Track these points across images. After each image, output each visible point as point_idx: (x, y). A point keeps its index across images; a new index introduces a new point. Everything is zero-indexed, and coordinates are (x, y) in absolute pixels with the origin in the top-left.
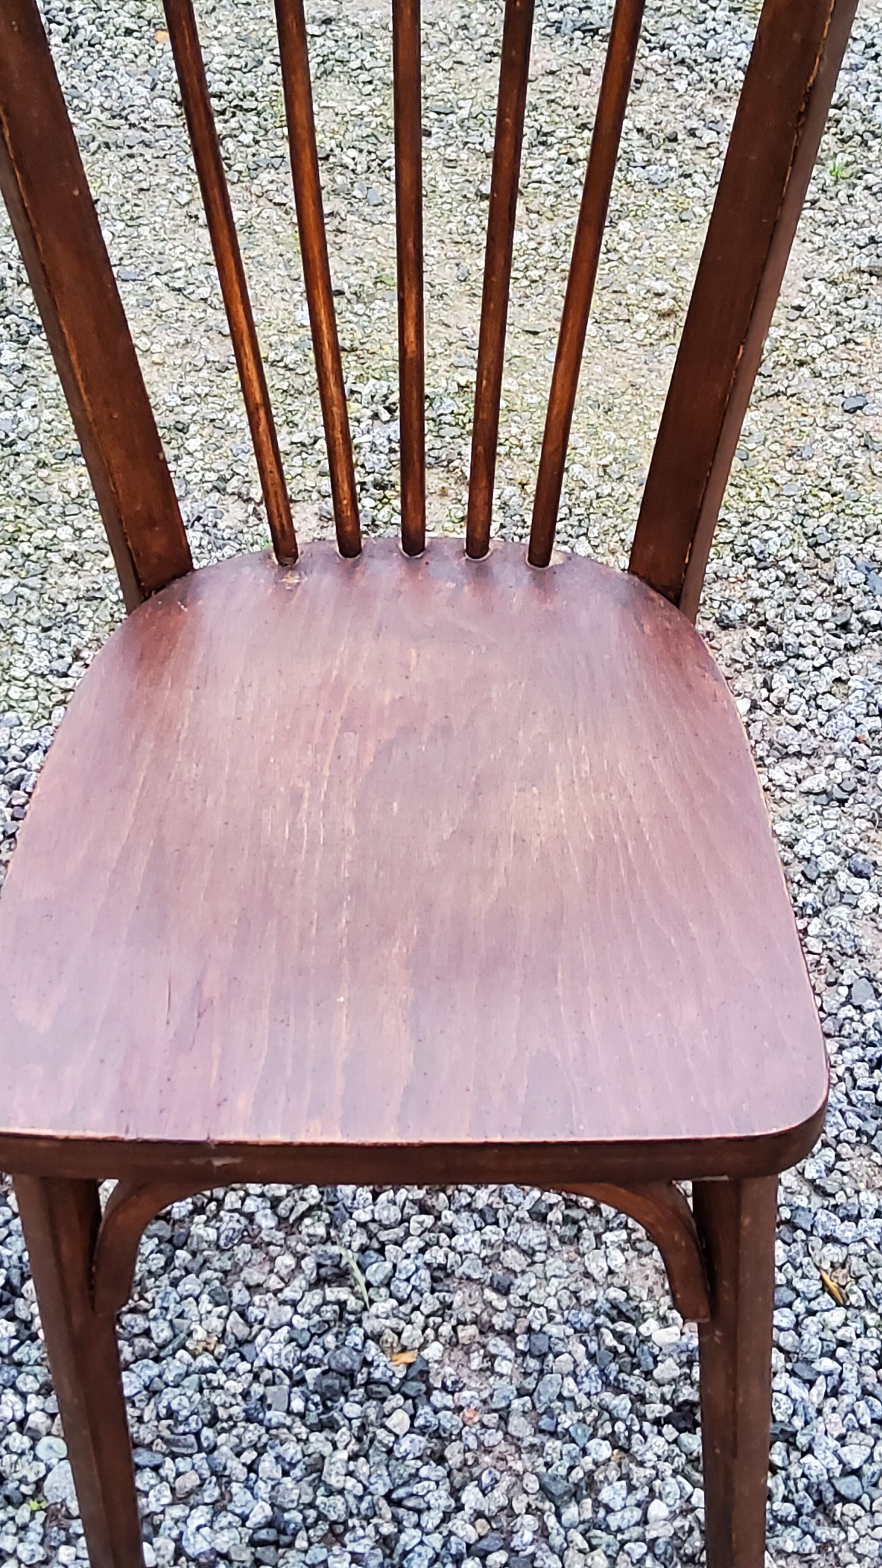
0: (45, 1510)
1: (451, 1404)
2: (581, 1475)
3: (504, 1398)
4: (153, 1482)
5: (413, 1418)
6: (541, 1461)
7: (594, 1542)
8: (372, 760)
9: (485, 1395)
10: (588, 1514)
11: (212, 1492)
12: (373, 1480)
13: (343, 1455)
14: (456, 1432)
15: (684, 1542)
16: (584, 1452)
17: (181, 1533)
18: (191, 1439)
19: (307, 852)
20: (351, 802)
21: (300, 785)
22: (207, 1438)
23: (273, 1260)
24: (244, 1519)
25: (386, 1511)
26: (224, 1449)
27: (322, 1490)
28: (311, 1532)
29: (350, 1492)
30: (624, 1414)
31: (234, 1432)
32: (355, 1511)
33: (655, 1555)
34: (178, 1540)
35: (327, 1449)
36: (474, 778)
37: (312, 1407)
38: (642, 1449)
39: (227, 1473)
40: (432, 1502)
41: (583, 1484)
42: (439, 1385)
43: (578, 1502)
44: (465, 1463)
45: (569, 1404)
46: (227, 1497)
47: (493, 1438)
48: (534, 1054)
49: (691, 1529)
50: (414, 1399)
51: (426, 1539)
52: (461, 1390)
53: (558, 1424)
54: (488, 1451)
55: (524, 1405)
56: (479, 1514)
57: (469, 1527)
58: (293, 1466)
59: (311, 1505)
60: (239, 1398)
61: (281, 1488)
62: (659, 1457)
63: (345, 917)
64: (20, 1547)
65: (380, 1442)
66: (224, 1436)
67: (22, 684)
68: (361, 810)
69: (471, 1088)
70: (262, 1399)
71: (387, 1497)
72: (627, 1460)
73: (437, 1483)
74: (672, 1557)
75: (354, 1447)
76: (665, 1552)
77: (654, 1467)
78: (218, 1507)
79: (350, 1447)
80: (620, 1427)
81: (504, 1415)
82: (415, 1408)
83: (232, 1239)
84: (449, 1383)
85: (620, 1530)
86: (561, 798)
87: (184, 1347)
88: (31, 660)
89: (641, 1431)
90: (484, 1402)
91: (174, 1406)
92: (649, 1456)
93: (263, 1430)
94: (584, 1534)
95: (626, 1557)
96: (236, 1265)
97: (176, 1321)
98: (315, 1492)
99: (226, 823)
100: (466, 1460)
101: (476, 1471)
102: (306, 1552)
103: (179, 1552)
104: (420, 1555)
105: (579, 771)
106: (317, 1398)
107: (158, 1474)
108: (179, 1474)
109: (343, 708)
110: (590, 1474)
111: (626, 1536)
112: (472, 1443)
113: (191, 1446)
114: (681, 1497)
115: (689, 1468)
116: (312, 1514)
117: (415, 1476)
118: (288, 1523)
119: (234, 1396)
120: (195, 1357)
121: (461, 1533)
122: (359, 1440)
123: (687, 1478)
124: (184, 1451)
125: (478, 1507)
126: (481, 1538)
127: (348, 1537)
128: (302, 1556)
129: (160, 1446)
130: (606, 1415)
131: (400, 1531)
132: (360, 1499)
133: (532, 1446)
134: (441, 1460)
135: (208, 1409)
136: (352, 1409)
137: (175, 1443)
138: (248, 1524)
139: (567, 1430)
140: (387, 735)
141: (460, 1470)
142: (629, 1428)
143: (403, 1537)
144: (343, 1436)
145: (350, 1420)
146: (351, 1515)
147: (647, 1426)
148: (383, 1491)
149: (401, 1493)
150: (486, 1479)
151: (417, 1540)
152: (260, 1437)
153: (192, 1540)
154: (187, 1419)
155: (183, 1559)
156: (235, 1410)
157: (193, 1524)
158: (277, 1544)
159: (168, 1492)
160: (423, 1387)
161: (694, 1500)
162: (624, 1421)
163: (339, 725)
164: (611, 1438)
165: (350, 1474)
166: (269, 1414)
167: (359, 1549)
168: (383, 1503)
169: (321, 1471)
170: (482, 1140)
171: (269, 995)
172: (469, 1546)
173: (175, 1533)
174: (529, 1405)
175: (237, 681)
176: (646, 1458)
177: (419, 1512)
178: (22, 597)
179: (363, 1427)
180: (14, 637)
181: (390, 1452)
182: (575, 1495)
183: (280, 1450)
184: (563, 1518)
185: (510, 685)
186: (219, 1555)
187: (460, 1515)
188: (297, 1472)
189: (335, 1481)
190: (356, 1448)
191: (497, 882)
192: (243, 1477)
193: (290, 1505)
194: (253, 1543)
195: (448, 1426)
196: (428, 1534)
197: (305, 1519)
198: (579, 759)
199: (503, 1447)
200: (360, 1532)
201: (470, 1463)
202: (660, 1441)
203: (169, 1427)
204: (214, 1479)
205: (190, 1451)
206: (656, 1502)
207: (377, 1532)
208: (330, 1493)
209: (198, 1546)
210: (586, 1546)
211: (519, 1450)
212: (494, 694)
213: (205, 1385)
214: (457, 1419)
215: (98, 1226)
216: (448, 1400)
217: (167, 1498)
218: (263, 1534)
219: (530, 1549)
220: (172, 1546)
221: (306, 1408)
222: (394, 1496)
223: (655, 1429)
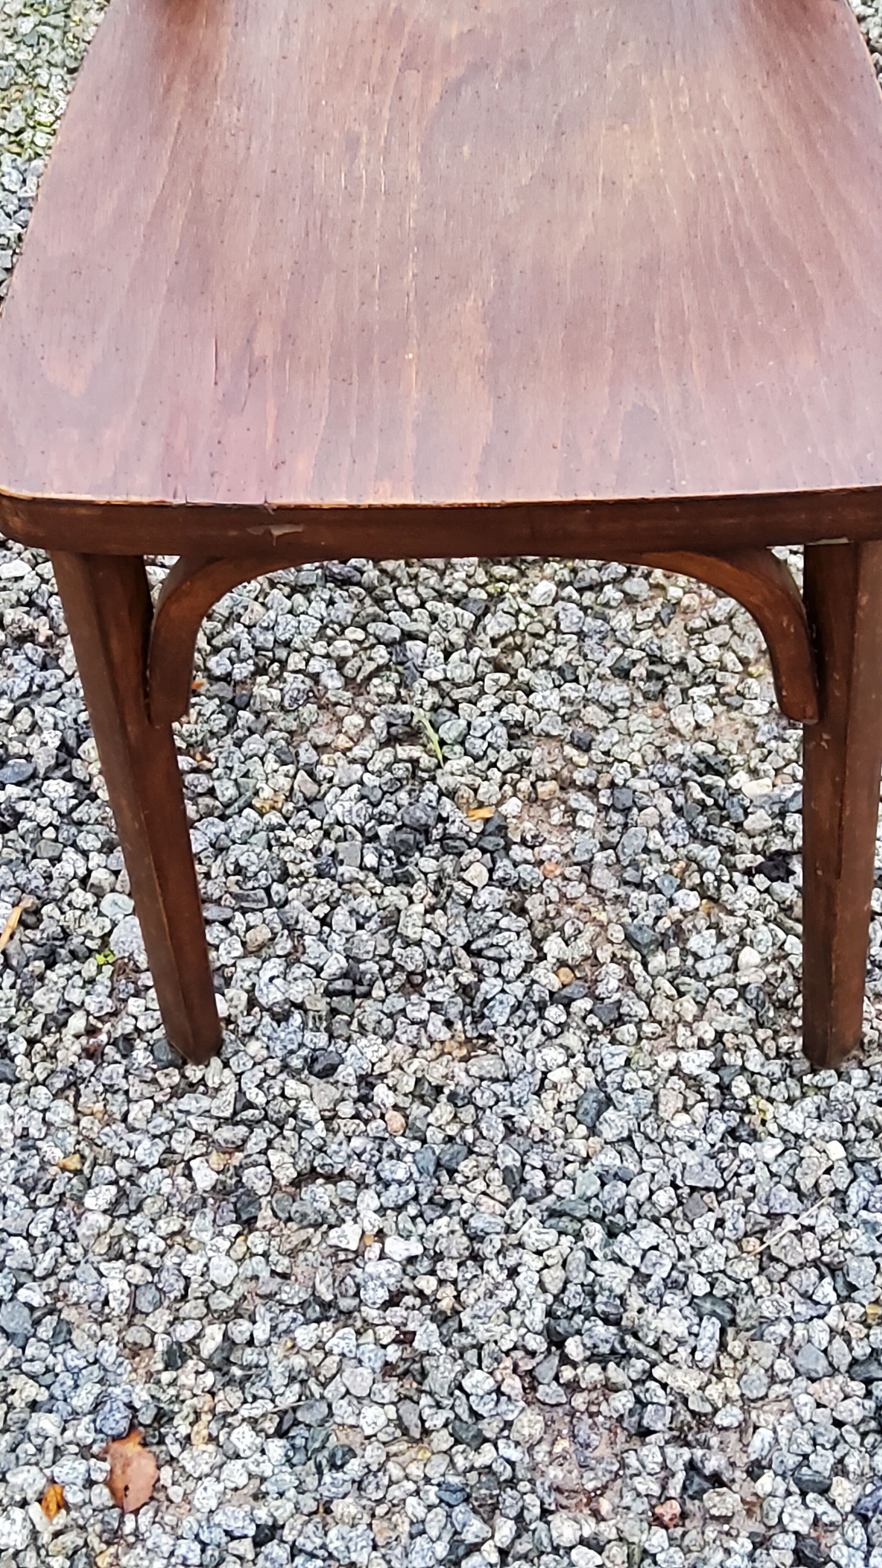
0: (112, 964)
1: (530, 858)
2: (668, 924)
3: (587, 851)
4: (222, 936)
5: (491, 871)
6: (626, 911)
7: (682, 988)
8: (438, 100)
9: (567, 849)
10: (676, 962)
11: (284, 945)
12: (451, 931)
13: (420, 908)
14: (536, 885)
15: (776, 988)
16: (671, 902)
17: (254, 985)
18: (262, 894)
19: (366, 201)
20: (415, 147)
21: (357, 128)
22: (277, 893)
23: (341, 720)
24: (319, 970)
25: (466, 961)
26: (296, 903)
27: (398, 942)
28: (388, 982)
29: (427, 943)
30: (714, 864)
31: (306, 887)
32: (433, 962)
33: (746, 1000)
34: (251, 991)
35: (403, 902)
36: (555, 117)
37: (386, 862)
38: (732, 898)
39: (299, 926)
40: (513, 951)
41: (670, 933)
42: (518, 840)
43: (665, 951)
44: (546, 914)
45: (655, 857)
46: (300, 949)
47: (576, 890)
48: (629, 408)
49: (784, 975)
50: (492, 853)
51: (507, 987)
52: (541, 844)
53: (643, 875)
54: (570, 902)
55: (607, 858)
56: (562, 963)
57: (552, 976)
58: (368, 919)
59: (388, 956)
60: (310, 854)
61: (356, 940)
62: (750, 906)
63: (411, 269)
64: (88, 999)
65: (458, 894)
66: (295, 891)
67: (48, 130)
68: (426, 155)
69: (559, 445)
70: (334, 854)
71: (467, 947)
72: (716, 910)
73: (518, 934)
74: (764, 1003)
75: (431, 899)
76: (757, 998)
77: (744, 916)
78: (291, 959)
79: (427, 900)
80: (709, 877)
81: (587, 868)
82: (494, 861)
83: (296, 700)
84: (529, 838)
85: (709, 977)
86: (656, 134)
87: (251, 806)
88: (57, 104)
89: (731, 882)
90: (566, 856)
91: (242, 862)
92: (740, 904)
93: (336, 885)
94: (671, 983)
95: (716, 1002)
96: (302, 725)
97: (241, 780)
98: (391, 945)
99: (274, 172)
100: (547, 912)
101: (558, 922)
102: (383, 1001)
103: (252, 1003)
104: (501, 1003)
105: (676, 106)
106: (391, 853)
107: (228, 929)
108: (249, 928)
109: (404, 44)
110: (677, 924)
111: (716, 983)
112: (554, 895)
113: (262, 901)
114: (774, 944)
115: (781, 916)
116: (389, 965)
117: (495, 927)
118: (364, 973)
119: (304, 852)
120: (262, 815)
121: (544, 981)
122: (436, 894)
123: (780, 925)
124: (254, 906)
125: (561, 956)
126: (564, 986)
127: (426, 987)
128: (379, 1005)
129: (229, 900)
130: (694, 866)
131: (480, 981)
132: (438, 950)
133: (617, 897)
134: (522, 911)
135: (277, 865)
136: (428, 864)
137: (245, 898)
138: (322, 975)
139: (653, 881)
140: (455, 73)
141: (541, 921)
142: (718, 879)
143: (484, 986)
144: (419, 889)
145: (425, 874)
146: (430, 966)
147: (737, 877)
148: (461, 941)
149: (480, 943)
150: (569, 930)
151: (499, 989)
152: (332, 892)
153: (265, 990)
154: (256, 874)
155: (257, 1009)
156: (305, 866)
157: (265, 975)
158: (353, 995)
159: (239, 945)
160: (502, 842)
161: (787, 947)
162: (713, 872)
163: (399, 63)
164: (700, 889)
165: (428, 926)
166: (341, 869)
167: (438, 998)
168: (462, 953)
169: (397, 924)
170: (571, 498)
171: (329, 353)
172: (552, 994)
173: (247, 984)
174: (613, 858)
175: (281, 15)
176: (736, 907)
177: (500, 961)
178: (44, 36)
179: (439, 881)
180: (38, 79)
181: (468, 904)
182: (662, 944)
183: (354, 904)
184: (650, 967)
185: (595, 13)
186: (293, 1004)
187: (542, 964)
188: (372, 925)
189: (412, 933)
190: (433, 901)
191: (584, 229)
192: (316, 930)
193: (365, 957)
194: (328, 993)
195: (528, 879)
196: (509, 982)
197: (381, 970)
198: (677, 91)
199: (586, 899)
200: (439, 982)
201: (552, 914)
202: (751, 890)
203: (237, 883)
204: (286, 932)
205: (260, 906)
206: (747, 949)
207: (457, 981)
208: (407, 944)
209: (271, 997)
210: (674, 992)
211: (602, 901)
212: (577, 24)
213: (273, 842)
214: (538, 872)
215: (150, 623)
216: (528, 854)
217: (239, 951)
218: (338, 985)
219: (616, 996)
220: (244, 997)
221: (380, 863)
222: (473, 947)
223: (746, 878)
